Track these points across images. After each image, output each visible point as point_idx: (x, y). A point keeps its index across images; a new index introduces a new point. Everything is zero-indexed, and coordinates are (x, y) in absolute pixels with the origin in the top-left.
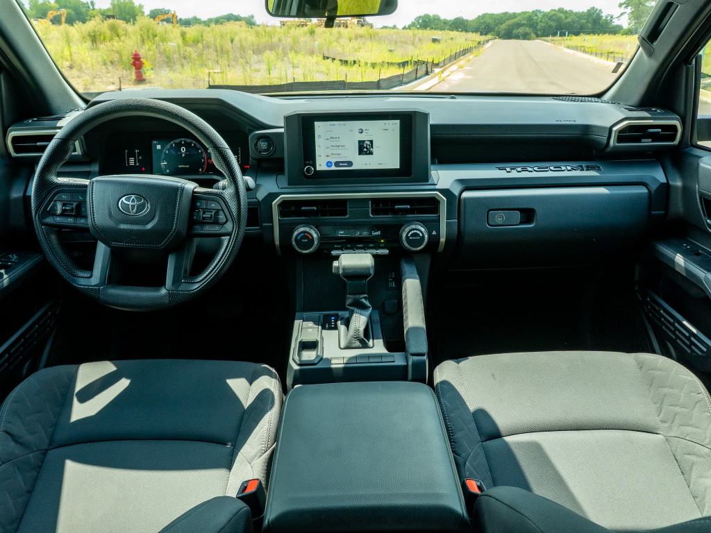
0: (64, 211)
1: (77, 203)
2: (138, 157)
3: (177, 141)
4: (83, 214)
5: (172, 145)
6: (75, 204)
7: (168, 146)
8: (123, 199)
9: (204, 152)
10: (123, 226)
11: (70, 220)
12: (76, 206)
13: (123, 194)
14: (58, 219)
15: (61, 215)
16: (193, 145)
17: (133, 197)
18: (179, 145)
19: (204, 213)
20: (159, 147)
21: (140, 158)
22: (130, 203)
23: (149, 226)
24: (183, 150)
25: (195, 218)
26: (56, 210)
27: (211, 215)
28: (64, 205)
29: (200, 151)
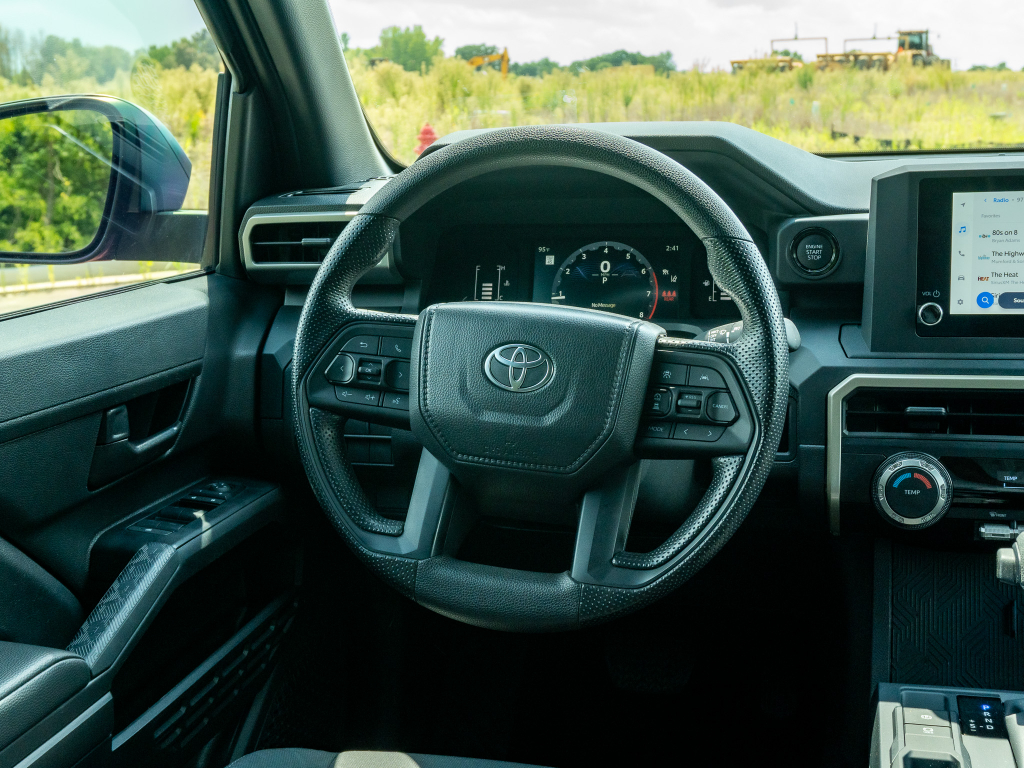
0: (359, 375)
1: (388, 360)
2: (503, 281)
3: (594, 247)
4: (399, 385)
5: (581, 256)
6: (385, 361)
7: (572, 259)
8: (496, 352)
9: (653, 275)
10: (489, 417)
11: (370, 398)
12: (388, 366)
13: (498, 342)
14: (345, 394)
15: (352, 386)
16: (628, 256)
17: (520, 347)
18: (597, 257)
19: (680, 396)
20: (550, 260)
21: (507, 283)
22: (511, 362)
23: (550, 419)
24: (605, 267)
25: (656, 407)
26: (343, 374)
27: (699, 402)
28: (361, 363)
29: (643, 271)
